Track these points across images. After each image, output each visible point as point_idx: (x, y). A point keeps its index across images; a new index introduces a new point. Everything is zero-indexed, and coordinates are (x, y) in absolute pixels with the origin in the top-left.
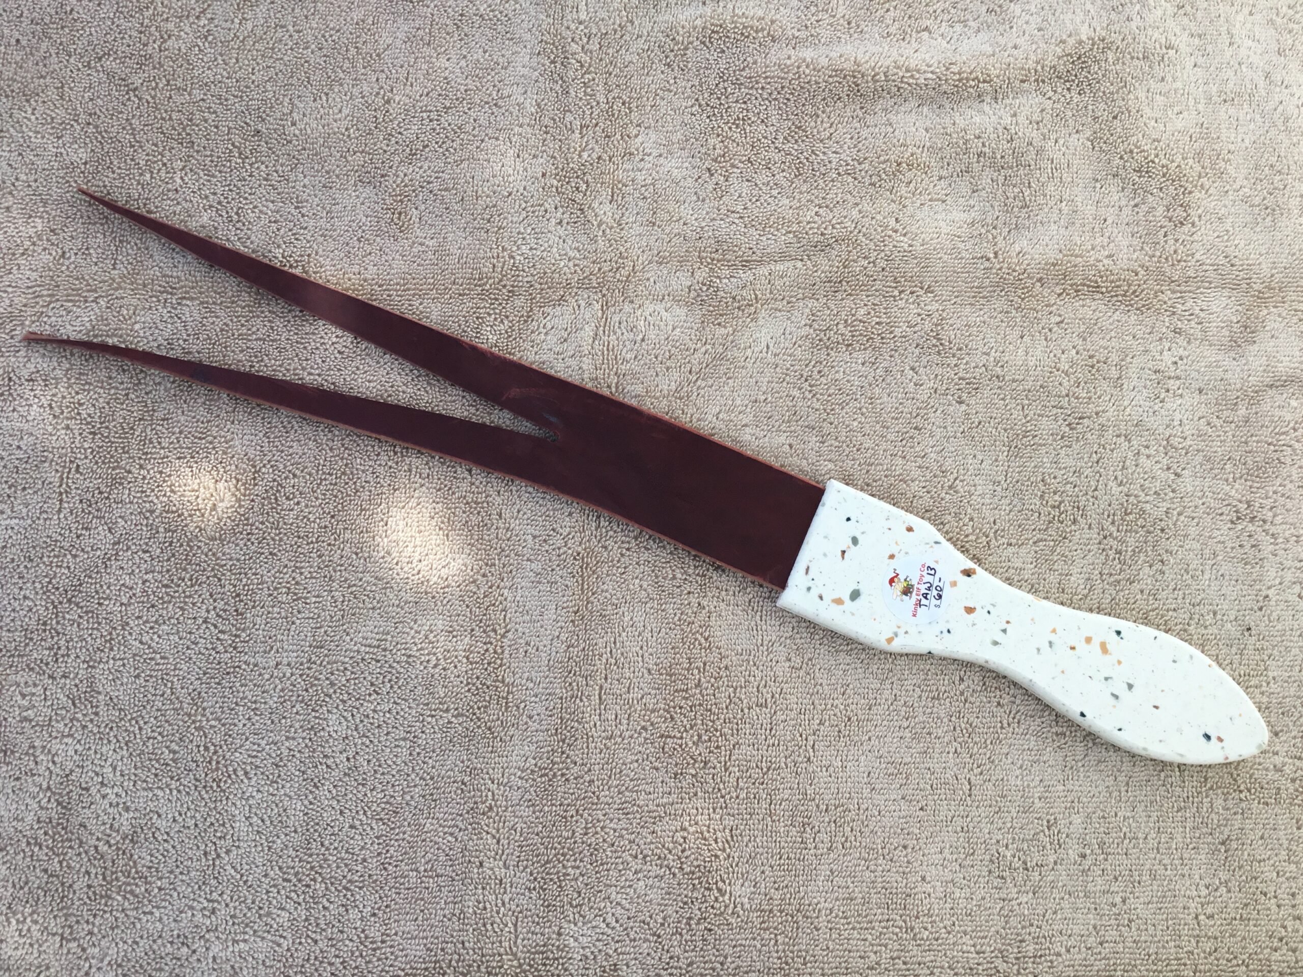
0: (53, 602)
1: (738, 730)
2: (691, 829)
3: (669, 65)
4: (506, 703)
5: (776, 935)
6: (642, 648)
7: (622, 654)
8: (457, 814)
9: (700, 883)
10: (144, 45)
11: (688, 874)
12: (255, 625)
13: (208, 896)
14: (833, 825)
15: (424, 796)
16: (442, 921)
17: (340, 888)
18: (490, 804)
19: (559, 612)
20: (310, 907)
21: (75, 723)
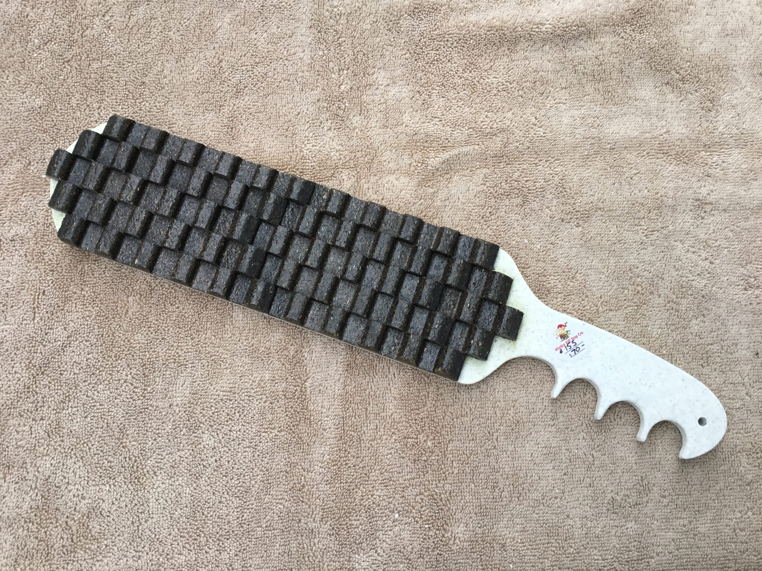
0: (33, 375)
1: (451, 432)
2: (426, 494)
3: (389, 30)
4: (310, 422)
5: (481, 556)
6: (389, 384)
7: (378, 389)
8: (284, 491)
9: (433, 526)
10: (72, 34)
11: (425, 521)
12: (155, 383)
13: (136, 549)
14: (512, 487)
15: (263, 482)
16: (278, 557)
17: (215, 540)
18: (304, 484)
19: (338, 365)
20: (198, 552)
21: (50, 447)
